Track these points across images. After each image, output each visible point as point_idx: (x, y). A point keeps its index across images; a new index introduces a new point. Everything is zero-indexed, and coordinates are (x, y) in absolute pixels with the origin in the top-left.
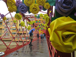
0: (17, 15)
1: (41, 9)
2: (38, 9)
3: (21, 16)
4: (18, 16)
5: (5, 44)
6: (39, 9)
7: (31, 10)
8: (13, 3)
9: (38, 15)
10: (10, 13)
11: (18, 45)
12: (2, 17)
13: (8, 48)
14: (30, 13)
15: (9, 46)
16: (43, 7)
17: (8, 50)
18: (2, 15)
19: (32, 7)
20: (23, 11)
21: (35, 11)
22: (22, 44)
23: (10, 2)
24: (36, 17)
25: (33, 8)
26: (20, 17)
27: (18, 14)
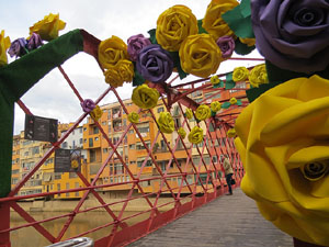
0: (140, 93)
1: (227, 53)
2: (213, 53)
3: (154, 92)
4: (143, 96)
5: (106, 207)
6: (218, 51)
7: (185, 65)
8: (118, 52)
9: (224, 78)
10: (112, 88)
11: (156, 210)
12: (88, 110)
13: (117, 223)
14: (183, 75)
15: (120, 216)
16: (237, 41)
17: (119, 229)
18: (88, 101)
19: (188, 52)
20: (155, 73)
21: (204, 63)
22: (171, 206)
23: (108, 52)
24: (218, 84)
25: (195, 55)
26: (152, 96)
27: (145, 86)
